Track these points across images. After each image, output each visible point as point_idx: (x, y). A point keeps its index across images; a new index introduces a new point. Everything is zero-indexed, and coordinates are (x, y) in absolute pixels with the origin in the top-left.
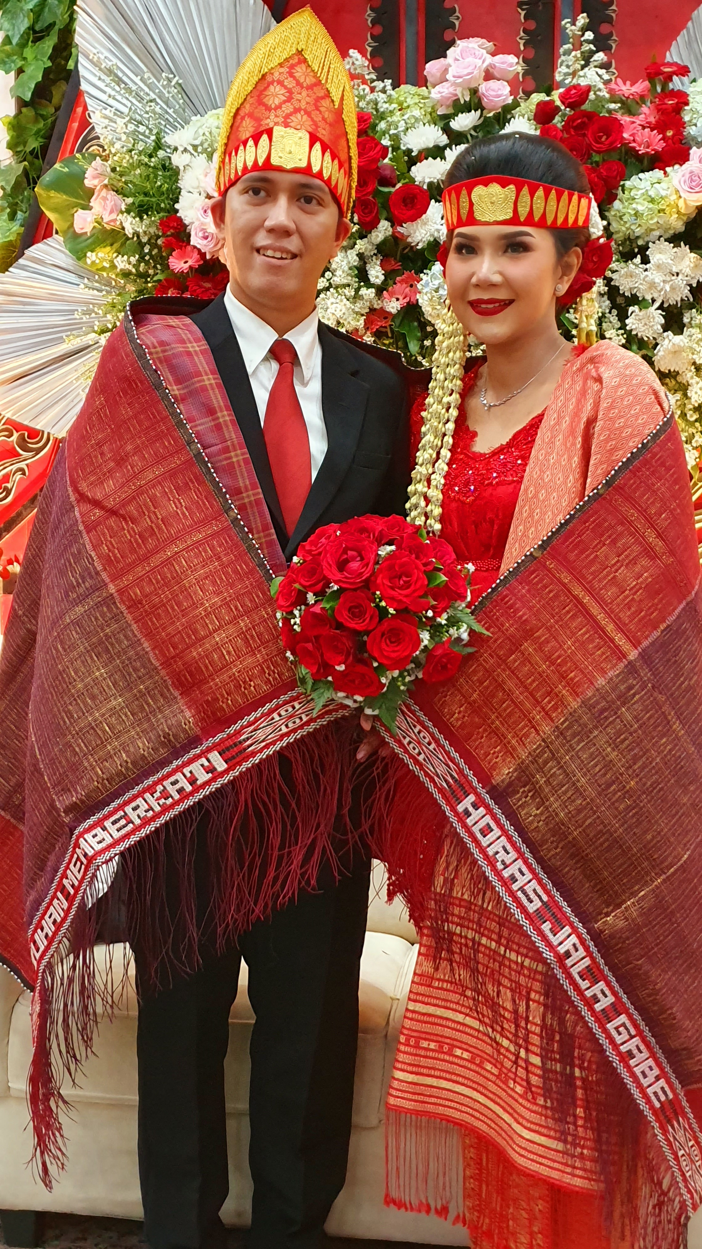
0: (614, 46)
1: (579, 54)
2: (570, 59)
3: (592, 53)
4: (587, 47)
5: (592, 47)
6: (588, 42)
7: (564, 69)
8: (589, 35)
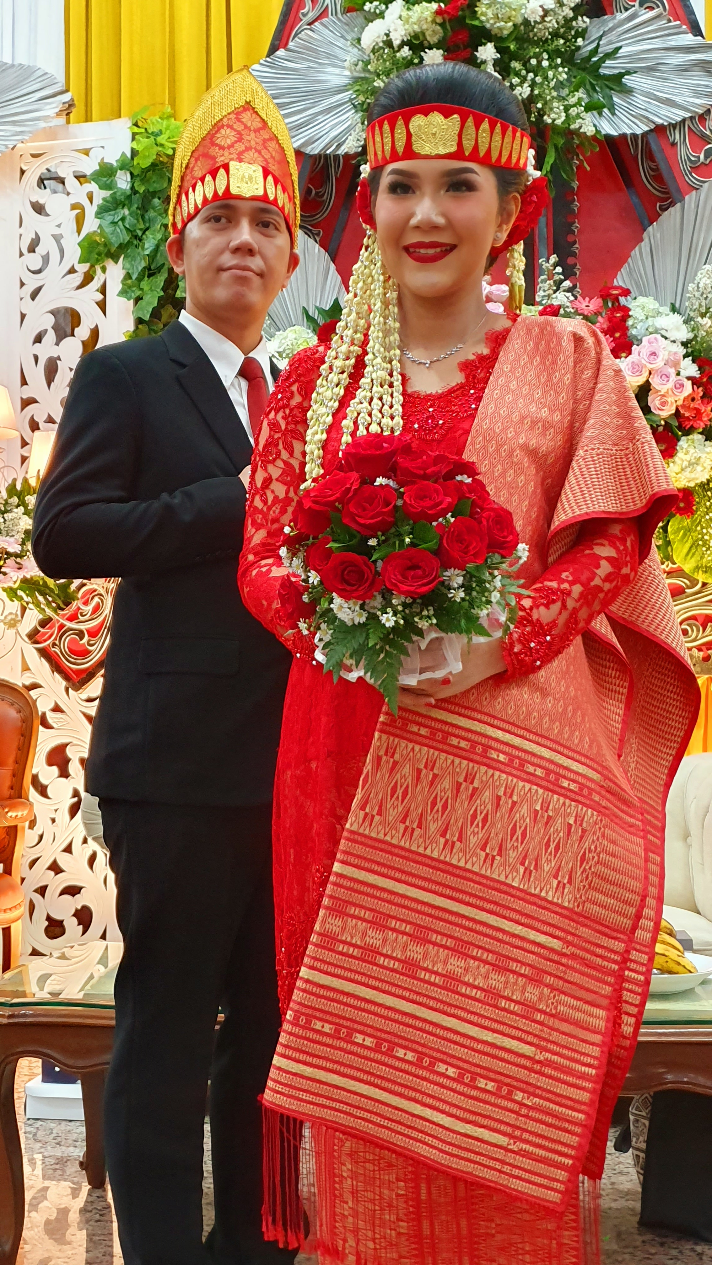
0: (578, 273)
1: (551, 282)
2: (546, 285)
3: (561, 281)
4: (557, 277)
5: (562, 277)
6: (559, 274)
7: (541, 293)
8: (559, 269)
